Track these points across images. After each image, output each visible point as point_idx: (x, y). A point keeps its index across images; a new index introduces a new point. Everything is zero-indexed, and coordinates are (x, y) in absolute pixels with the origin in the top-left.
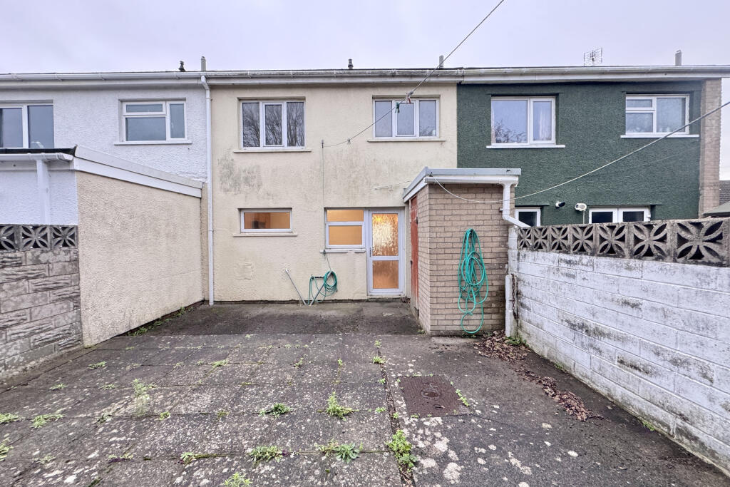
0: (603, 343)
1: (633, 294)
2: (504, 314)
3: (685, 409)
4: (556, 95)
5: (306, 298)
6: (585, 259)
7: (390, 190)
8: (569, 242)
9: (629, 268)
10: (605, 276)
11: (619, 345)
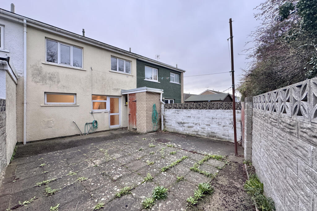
0: (185, 125)
1: (189, 115)
2: (161, 125)
3: (197, 130)
4: (158, 69)
5: (83, 132)
6: (181, 110)
7: (117, 90)
8: (178, 107)
9: (189, 111)
10: (185, 113)
11: (188, 124)
